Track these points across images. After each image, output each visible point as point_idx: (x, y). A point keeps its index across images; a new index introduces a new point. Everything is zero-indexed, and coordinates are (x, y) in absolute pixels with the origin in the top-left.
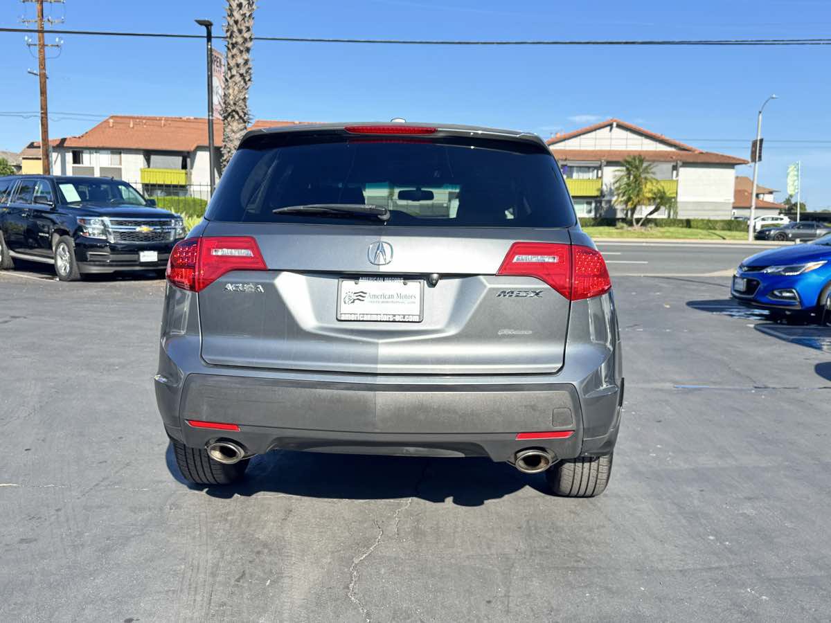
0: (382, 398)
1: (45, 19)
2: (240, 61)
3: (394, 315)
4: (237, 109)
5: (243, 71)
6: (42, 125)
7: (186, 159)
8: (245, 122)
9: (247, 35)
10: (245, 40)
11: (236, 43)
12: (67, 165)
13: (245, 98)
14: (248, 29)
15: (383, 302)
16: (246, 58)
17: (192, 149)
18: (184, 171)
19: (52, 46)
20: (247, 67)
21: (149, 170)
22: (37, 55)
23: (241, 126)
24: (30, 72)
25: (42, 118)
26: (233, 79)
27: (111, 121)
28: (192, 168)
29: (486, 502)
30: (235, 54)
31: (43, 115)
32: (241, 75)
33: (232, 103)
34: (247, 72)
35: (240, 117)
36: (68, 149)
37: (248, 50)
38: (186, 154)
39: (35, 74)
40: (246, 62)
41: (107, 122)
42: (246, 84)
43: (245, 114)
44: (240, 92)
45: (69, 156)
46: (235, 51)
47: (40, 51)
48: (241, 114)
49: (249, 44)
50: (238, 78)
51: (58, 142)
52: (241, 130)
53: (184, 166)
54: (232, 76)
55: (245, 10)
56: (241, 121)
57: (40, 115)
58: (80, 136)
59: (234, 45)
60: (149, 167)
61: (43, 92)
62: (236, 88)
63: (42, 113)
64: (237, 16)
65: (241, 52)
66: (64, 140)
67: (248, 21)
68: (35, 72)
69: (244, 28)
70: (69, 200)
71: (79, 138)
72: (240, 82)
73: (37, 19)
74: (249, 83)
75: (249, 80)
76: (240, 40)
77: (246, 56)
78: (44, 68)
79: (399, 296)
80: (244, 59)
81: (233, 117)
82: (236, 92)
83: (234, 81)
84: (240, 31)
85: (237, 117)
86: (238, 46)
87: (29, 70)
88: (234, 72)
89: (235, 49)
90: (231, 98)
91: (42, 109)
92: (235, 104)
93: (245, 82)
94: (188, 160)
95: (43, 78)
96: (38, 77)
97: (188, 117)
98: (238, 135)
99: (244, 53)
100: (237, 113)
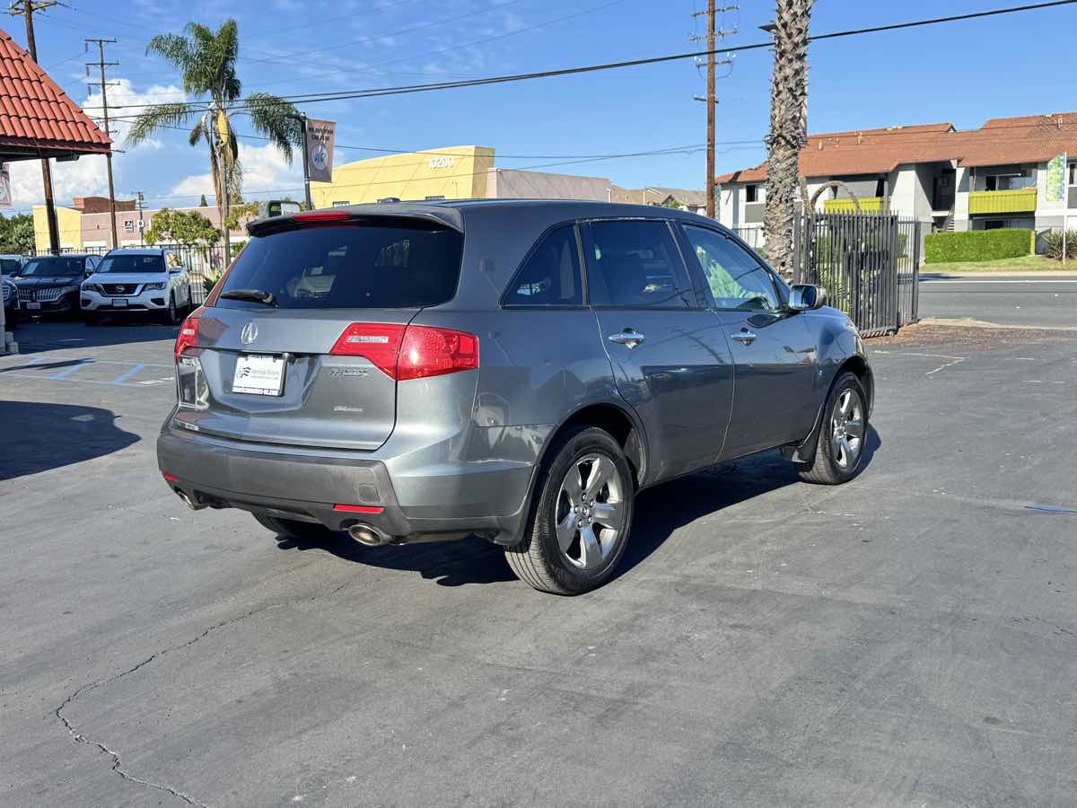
1: (716, 32)
2: (789, 71)
4: (785, 132)
5: (792, 85)
6: (708, 159)
7: (883, 182)
8: (793, 147)
9: (797, 39)
10: (796, 45)
11: (785, 51)
12: (740, 203)
13: (795, 117)
14: (800, 31)
15: (258, 377)
16: (797, 67)
17: (891, 168)
18: (879, 199)
19: (723, 63)
20: (798, 78)
21: (835, 201)
22: (706, 76)
23: (789, 153)
24: (696, 99)
25: (708, 150)
26: (780, 96)
28: (890, 193)
30: (784, 65)
31: (710, 148)
32: (790, 90)
33: (777, 126)
34: (797, 85)
35: (788, 142)
36: (741, 184)
37: (801, 57)
38: (883, 176)
39: (703, 100)
40: (797, 72)
42: (797, 100)
43: (794, 138)
44: (787, 110)
45: (743, 193)
46: (783, 61)
47: (709, 71)
48: (788, 137)
49: (801, 50)
50: (786, 95)
51: (730, 178)
52: (788, 158)
53: (880, 193)
54: (779, 93)
55: (797, 9)
56: (789, 146)
57: (706, 147)
59: (782, 54)
60: (835, 198)
61: (711, 121)
62: (783, 107)
63: (709, 146)
64: (787, 17)
65: (791, 61)
66: (738, 174)
67: (801, 21)
68: (703, 97)
69: (794, 31)
71: (756, 169)
72: (789, 98)
73: (707, 33)
74: (801, 99)
76: (789, 47)
77: (797, 65)
78: (713, 92)
80: (794, 69)
81: (779, 143)
82: (783, 112)
83: (780, 99)
84: (790, 36)
85: (783, 143)
86: (788, 54)
87: (696, 96)
88: (781, 87)
89: (783, 59)
90: (777, 120)
91: (709, 140)
92: (781, 127)
93: (795, 97)
94: (886, 184)
95: (712, 103)
96: (706, 103)
97: (895, 127)
98: (784, 165)
99: (794, 62)
100: (784, 138)
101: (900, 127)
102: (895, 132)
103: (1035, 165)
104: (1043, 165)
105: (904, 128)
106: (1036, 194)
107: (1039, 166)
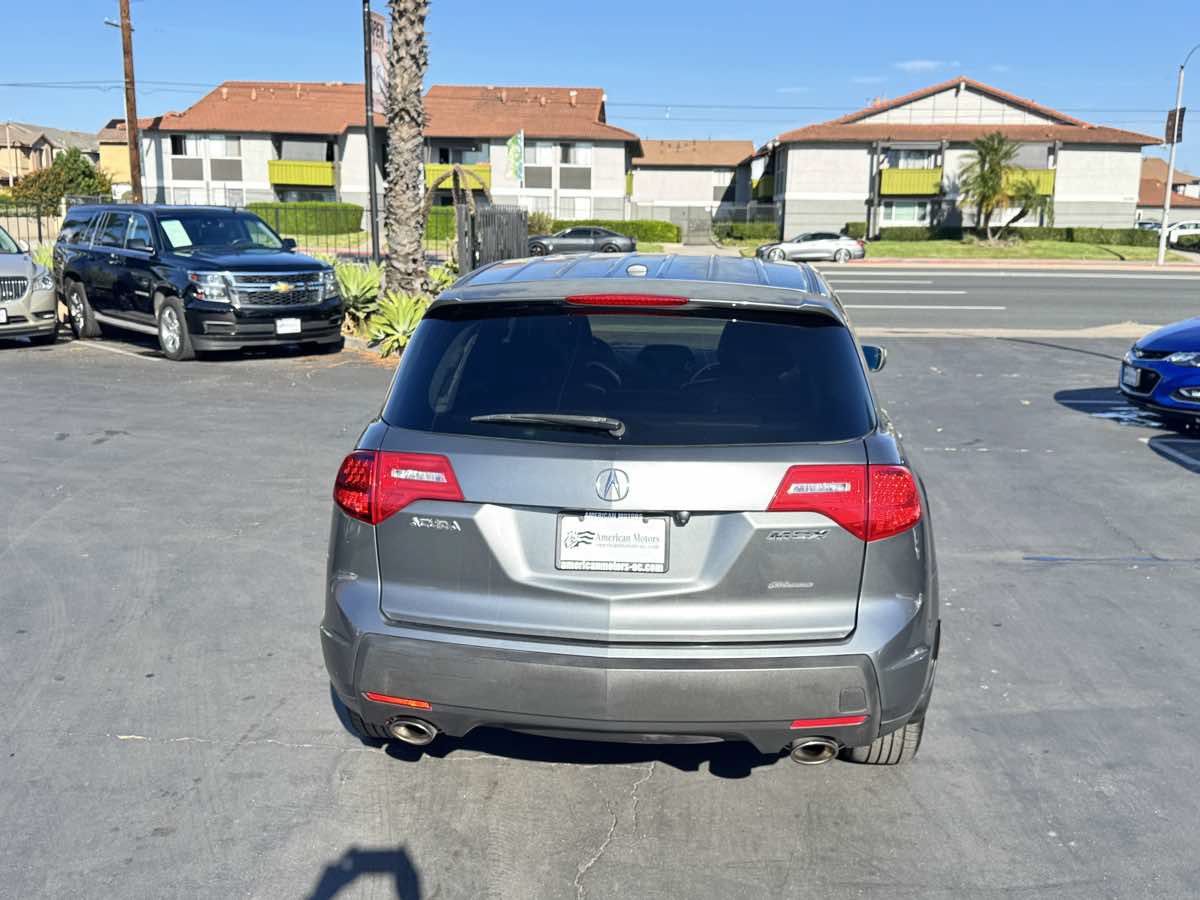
0: (614, 675)
2: (411, 36)
3: (631, 564)
4: (408, 107)
5: (414, 51)
6: (128, 99)
7: (333, 145)
8: (418, 125)
10: (418, 5)
11: (405, 10)
12: (164, 156)
13: (418, 90)
15: (615, 546)
16: (419, 31)
17: (341, 131)
18: (329, 164)
20: (421, 44)
21: (280, 162)
23: (414, 131)
24: (107, 23)
25: (127, 89)
26: (402, 63)
27: (225, 90)
28: (341, 159)
29: (753, 770)
30: (404, 27)
31: (129, 86)
32: (413, 57)
33: (400, 98)
34: (421, 52)
35: (413, 119)
36: (164, 133)
37: (422, 20)
38: (332, 139)
39: (116, 26)
40: (420, 38)
41: (217, 92)
42: (420, 70)
43: (419, 114)
44: (411, 81)
45: (167, 144)
46: (403, 22)
48: (414, 114)
49: (423, 12)
50: (408, 62)
51: (150, 124)
52: (414, 137)
53: (330, 157)
54: (400, 60)
56: (414, 124)
57: (123, 85)
58: (181, 112)
59: (402, 14)
60: (280, 157)
61: (128, 52)
62: (406, 76)
63: (126, 83)
65: (412, 23)
66: (158, 120)
68: (115, 22)
70: (175, 244)
71: (180, 116)
72: (411, 67)
74: (424, 68)
75: (425, 64)
76: (410, 6)
77: (418, 29)
78: (128, 16)
79: (637, 537)
80: (416, 33)
81: (402, 118)
82: (406, 82)
83: (403, 67)
85: (407, 118)
86: (408, 15)
87: (107, 19)
88: (403, 53)
89: (404, 19)
90: (399, 90)
91: (127, 76)
92: (404, 100)
93: (418, 66)
94: (336, 148)
95: (127, 30)
96: (120, 30)
97: (334, 82)
98: (410, 145)
99: (416, 24)
100: (408, 113)
101: (340, 83)
102: (335, 89)
103: (488, 140)
104: (502, 141)
105: (345, 85)
106: (490, 171)
107: (492, 141)
